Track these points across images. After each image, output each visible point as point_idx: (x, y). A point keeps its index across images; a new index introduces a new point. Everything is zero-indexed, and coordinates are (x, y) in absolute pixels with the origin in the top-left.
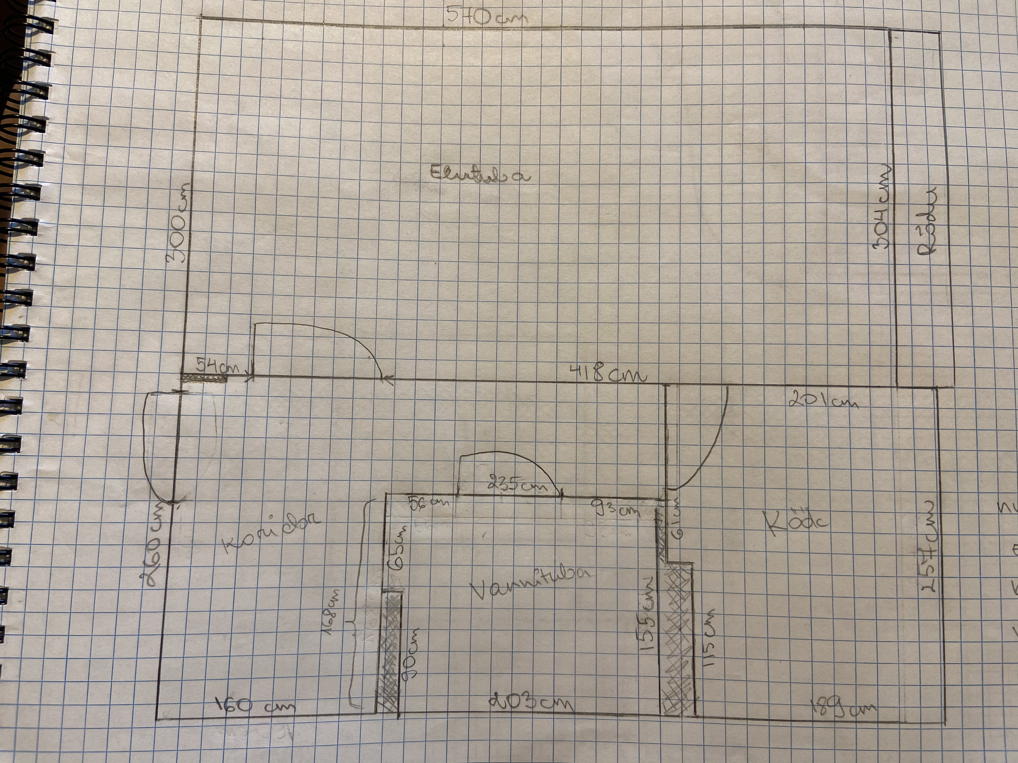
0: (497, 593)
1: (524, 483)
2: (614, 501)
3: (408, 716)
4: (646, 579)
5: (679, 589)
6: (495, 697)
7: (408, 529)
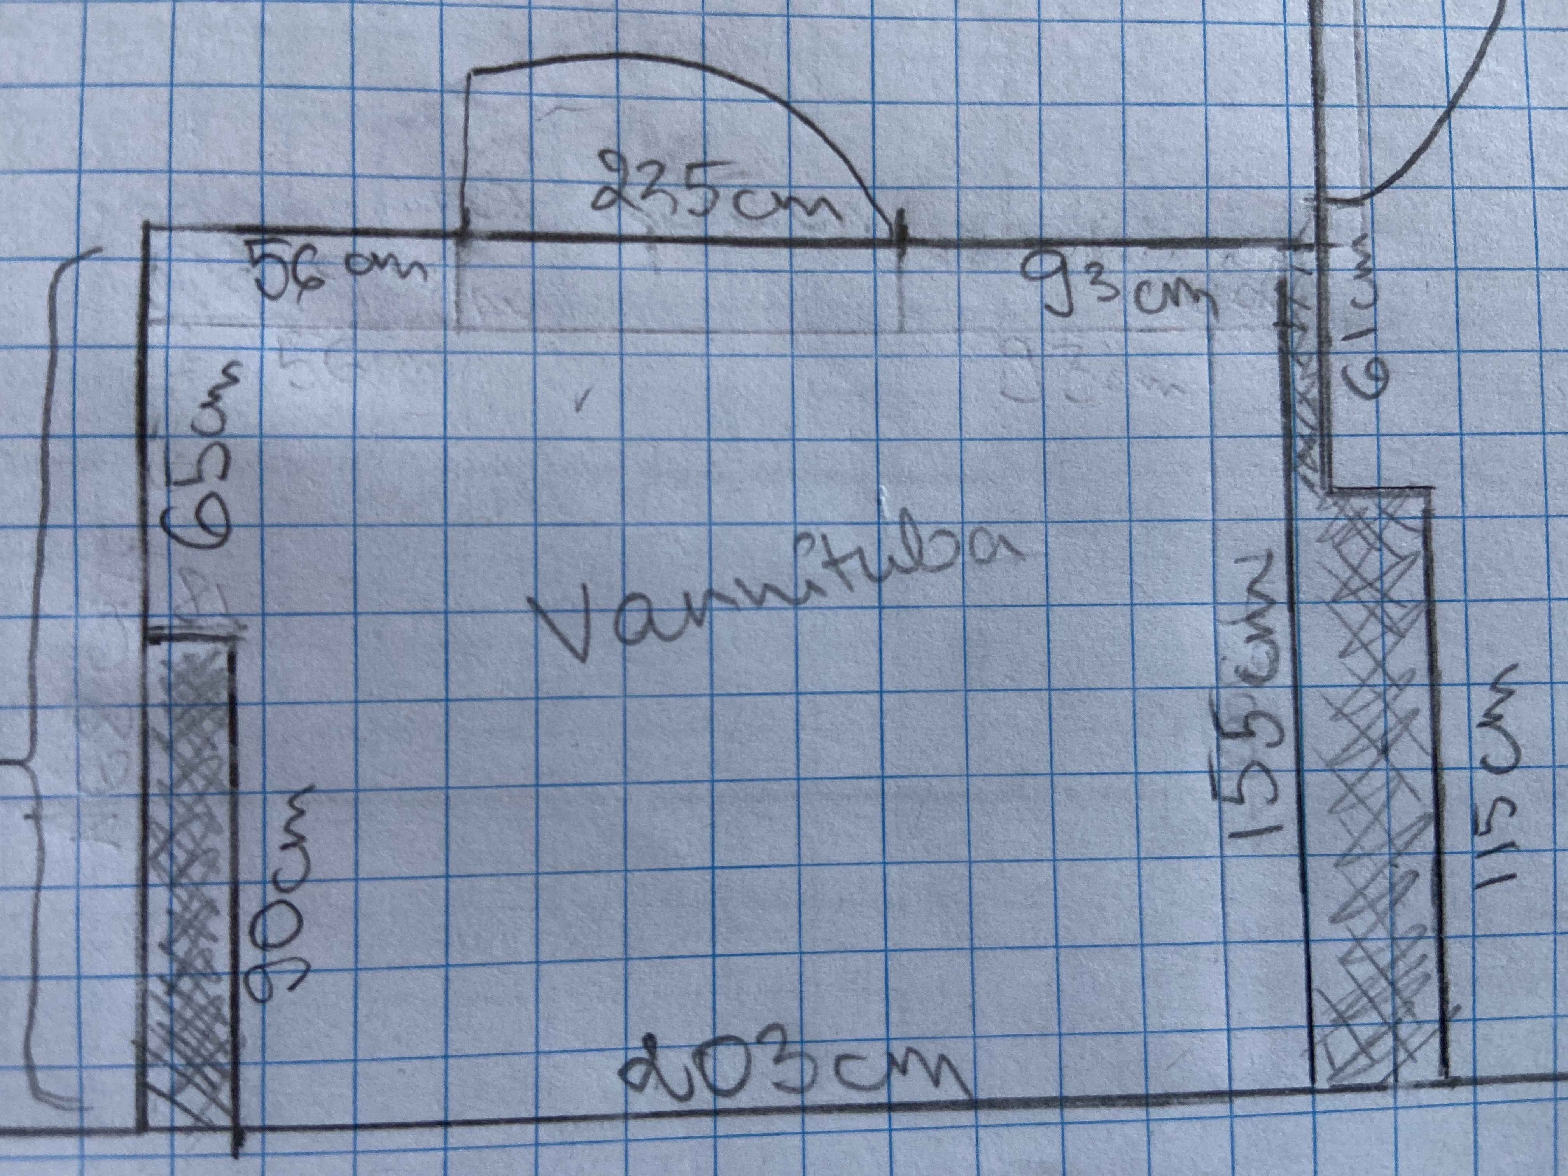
0: (642, 636)
1: (745, 190)
2: (1111, 257)
3: (275, 1141)
4: (1244, 560)
5: (1378, 596)
6: (644, 1054)
7: (248, 374)
